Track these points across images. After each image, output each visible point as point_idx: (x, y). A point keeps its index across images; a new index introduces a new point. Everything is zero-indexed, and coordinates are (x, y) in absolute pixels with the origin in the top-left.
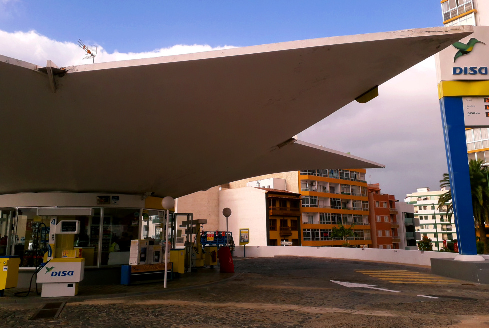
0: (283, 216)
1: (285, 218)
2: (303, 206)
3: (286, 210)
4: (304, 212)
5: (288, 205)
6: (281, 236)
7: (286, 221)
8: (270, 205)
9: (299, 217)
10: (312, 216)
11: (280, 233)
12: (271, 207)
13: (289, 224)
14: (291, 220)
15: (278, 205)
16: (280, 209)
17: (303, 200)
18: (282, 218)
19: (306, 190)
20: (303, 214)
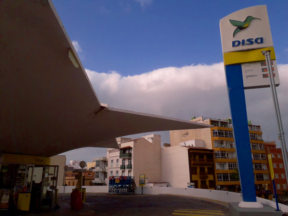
0: (202, 165)
1: (203, 166)
2: (216, 158)
3: (203, 160)
4: (216, 162)
5: (205, 158)
6: (201, 178)
7: (204, 168)
8: (192, 158)
9: (213, 166)
10: (223, 165)
11: (200, 176)
12: (192, 159)
13: (206, 170)
14: (208, 168)
15: (197, 157)
16: (199, 160)
17: (216, 154)
18: (201, 166)
19: (218, 147)
20: (216, 163)
